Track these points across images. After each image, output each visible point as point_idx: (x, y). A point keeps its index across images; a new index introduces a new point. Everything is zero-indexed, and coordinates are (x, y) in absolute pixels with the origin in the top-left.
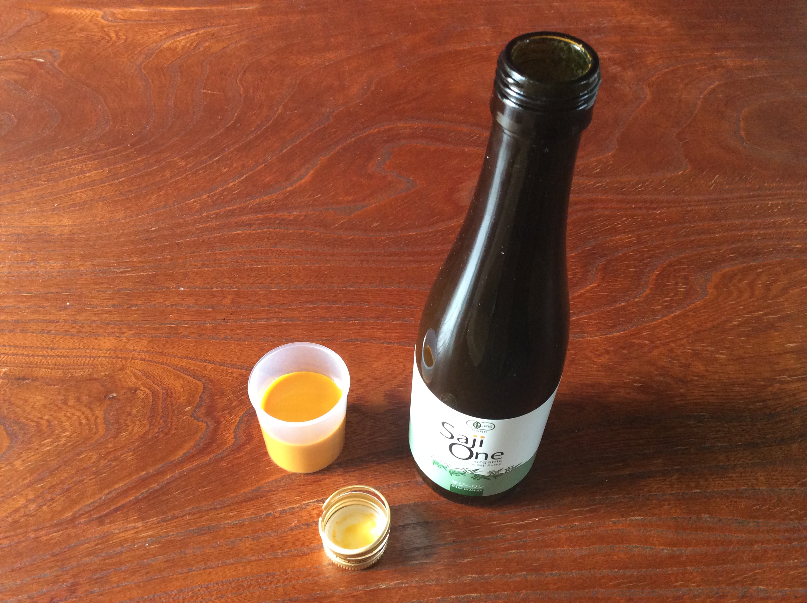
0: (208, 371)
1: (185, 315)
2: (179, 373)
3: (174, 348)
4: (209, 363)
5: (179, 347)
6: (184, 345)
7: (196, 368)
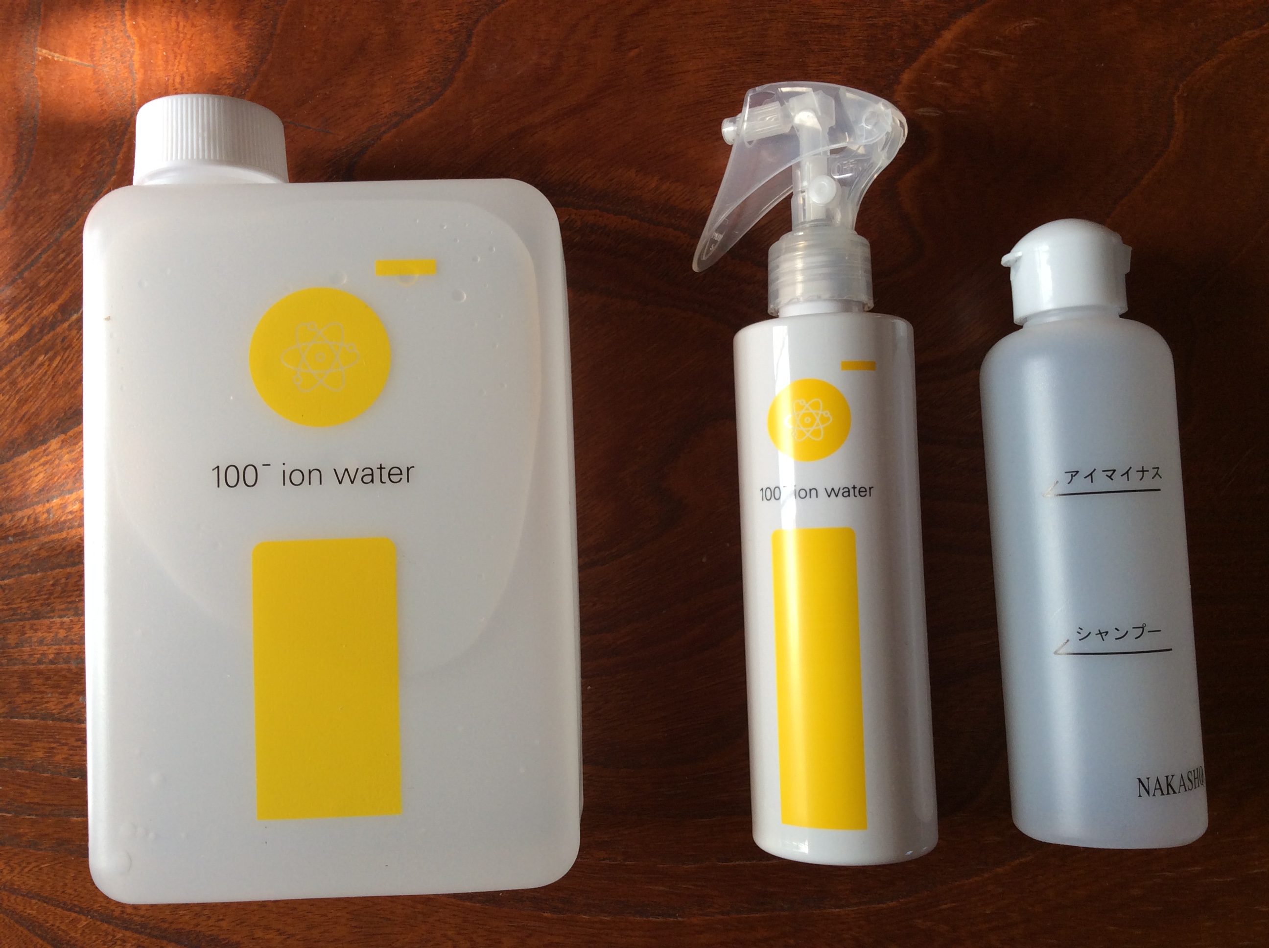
0: (80, 932)
1: (28, 787)
2: (26, 932)
3: (12, 871)
4: (79, 913)
5: (22, 870)
6: (31, 866)
7: (57, 924)
